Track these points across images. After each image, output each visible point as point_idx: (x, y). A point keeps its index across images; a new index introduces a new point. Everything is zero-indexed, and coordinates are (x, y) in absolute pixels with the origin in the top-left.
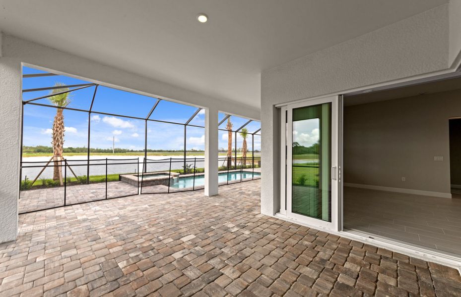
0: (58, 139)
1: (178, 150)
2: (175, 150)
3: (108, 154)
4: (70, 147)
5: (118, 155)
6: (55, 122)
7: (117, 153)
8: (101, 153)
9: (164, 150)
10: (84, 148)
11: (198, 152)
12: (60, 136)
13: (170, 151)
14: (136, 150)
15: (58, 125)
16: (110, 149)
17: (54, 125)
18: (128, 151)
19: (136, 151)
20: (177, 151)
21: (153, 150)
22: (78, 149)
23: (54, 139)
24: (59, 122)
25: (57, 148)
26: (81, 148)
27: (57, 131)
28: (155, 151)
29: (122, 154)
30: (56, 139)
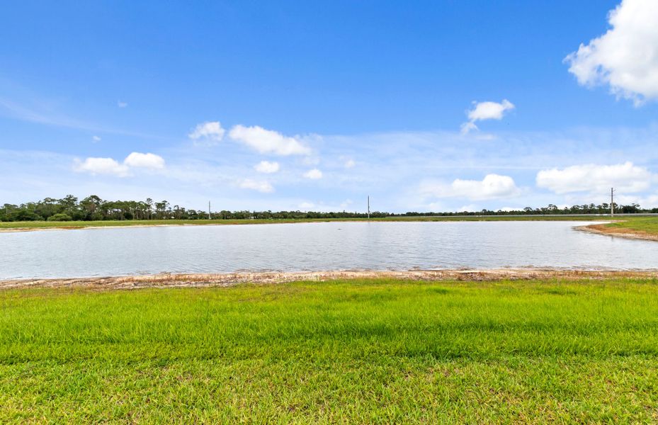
7: (373, 219)
19: (398, 215)
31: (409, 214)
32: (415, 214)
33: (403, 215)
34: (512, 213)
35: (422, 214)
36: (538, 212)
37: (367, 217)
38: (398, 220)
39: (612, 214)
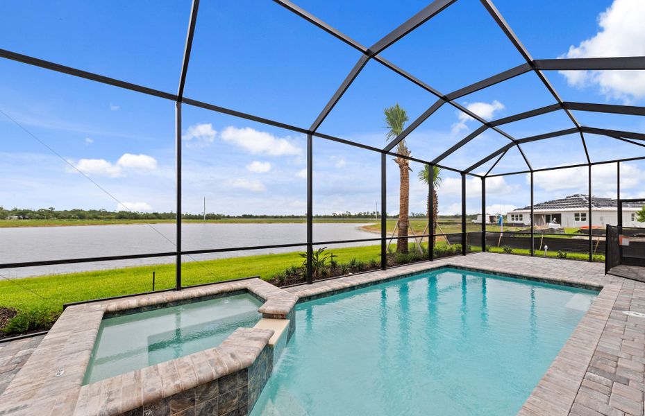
1: (287, 215)
2: (284, 215)
3: (198, 220)
4: (156, 212)
5: (210, 222)
7: (209, 220)
8: (191, 220)
9: (268, 215)
10: (172, 213)
13: (276, 217)
14: (232, 215)
18: (224, 217)
19: (234, 217)
20: (285, 217)
21: (255, 215)
22: (165, 214)
26: (168, 214)
29: (215, 220)
31: (245, 216)
32: (250, 217)
33: (239, 217)
34: (325, 217)
35: (257, 217)
36: (340, 217)
37: (203, 218)
38: (236, 222)
39: (377, 219)
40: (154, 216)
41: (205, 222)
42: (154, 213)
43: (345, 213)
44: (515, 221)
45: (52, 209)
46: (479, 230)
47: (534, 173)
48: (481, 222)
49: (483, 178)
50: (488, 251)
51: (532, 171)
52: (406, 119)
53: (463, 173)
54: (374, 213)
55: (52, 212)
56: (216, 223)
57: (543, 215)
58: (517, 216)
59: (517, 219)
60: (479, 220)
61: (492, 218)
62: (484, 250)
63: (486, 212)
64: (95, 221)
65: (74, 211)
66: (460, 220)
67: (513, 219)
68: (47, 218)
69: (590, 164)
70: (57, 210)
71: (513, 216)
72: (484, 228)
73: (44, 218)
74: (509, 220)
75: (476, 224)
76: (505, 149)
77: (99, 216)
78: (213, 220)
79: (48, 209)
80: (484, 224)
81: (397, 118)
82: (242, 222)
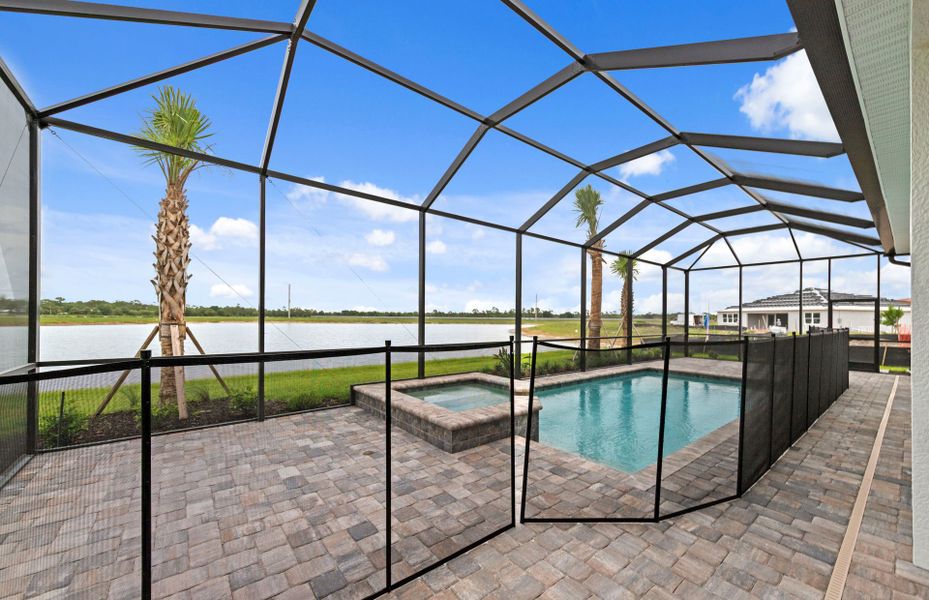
0: (171, 268)
1: (408, 311)
3: (279, 318)
5: (297, 321)
6: (160, 216)
7: (295, 318)
9: (381, 311)
10: (238, 307)
11: (447, 315)
12: (177, 260)
13: (392, 315)
14: (328, 312)
15: (171, 227)
16: (282, 310)
17: (161, 225)
18: (315, 313)
19: (329, 314)
20: (405, 315)
21: (360, 311)
22: (227, 308)
23: (161, 267)
24: (172, 217)
25: (168, 298)
27: (167, 243)
28: (363, 314)
29: (304, 319)
30: (167, 267)
31: (345, 313)
32: (354, 313)
34: (462, 315)
36: (483, 315)
37: (287, 316)
38: (329, 322)
39: (536, 318)
40: (213, 311)
41: (291, 321)
42: (213, 308)
43: (490, 309)
44: (728, 323)
45: (61, 299)
46: (682, 332)
47: (743, 268)
48: (683, 324)
49: (687, 272)
50: (691, 356)
51: (741, 266)
52: (599, 203)
53: (664, 267)
54: (533, 310)
55: (60, 304)
56: (307, 322)
57: (765, 315)
58: (730, 316)
59: (730, 321)
60: (681, 320)
61: (697, 318)
62: (686, 355)
63: (690, 311)
64: (124, 317)
65: (93, 303)
66: (660, 322)
67: (725, 321)
68: (54, 313)
69: (801, 261)
70: (67, 301)
71: (725, 316)
72: (686, 331)
73: (48, 313)
74: (720, 322)
75: (675, 326)
76: (710, 242)
77: (131, 311)
78: (300, 318)
79: (54, 299)
80: (686, 326)
81: (589, 201)
82: (343, 322)
